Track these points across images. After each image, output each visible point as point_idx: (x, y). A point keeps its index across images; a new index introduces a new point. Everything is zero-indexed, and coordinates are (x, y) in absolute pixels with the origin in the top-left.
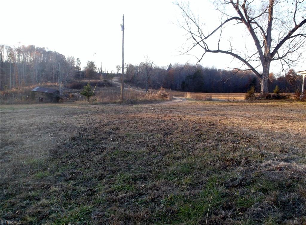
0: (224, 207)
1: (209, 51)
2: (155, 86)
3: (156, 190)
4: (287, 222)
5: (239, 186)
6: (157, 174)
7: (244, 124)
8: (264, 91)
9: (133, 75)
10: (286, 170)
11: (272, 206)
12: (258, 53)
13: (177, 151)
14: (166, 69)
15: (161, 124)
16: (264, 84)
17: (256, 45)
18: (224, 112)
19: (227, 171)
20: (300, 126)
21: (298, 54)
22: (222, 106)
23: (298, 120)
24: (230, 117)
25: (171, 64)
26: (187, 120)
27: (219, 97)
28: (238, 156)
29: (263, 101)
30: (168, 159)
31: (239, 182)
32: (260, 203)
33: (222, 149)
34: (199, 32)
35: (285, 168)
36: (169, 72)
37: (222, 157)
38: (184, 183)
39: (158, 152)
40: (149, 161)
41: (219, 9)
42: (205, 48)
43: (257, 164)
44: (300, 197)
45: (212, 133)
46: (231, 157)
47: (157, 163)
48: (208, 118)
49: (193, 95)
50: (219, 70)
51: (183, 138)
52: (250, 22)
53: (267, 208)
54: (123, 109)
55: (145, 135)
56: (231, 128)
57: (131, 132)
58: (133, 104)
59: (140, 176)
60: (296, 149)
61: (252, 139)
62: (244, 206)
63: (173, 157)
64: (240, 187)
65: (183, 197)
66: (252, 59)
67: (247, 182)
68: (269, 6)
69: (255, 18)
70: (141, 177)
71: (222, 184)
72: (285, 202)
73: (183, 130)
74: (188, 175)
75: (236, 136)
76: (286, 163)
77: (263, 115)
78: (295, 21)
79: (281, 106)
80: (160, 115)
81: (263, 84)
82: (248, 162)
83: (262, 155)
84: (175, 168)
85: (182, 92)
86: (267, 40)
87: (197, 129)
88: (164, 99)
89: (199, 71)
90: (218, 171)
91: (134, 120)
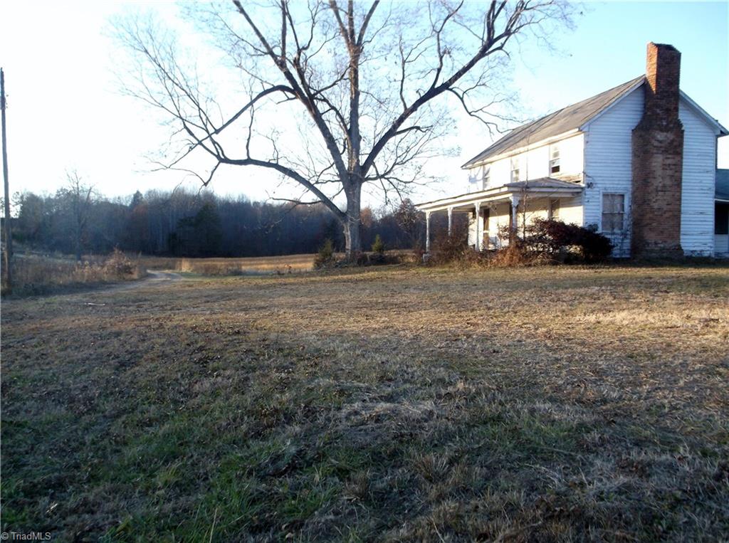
0: (253, 527)
1: (227, 161)
2: (101, 247)
3: (88, 513)
4: (386, 536)
5: (289, 471)
6: (92, 470)
7: (307, 327)
8: (353, 248)
9: (41, 220)
10: (389, 419)
11: (357, 505)
12: (334, 165)
13: (147, 406)
14: (128, 205)
15: (108, 341)
16: (351, 234)
17: (329, 147)
18: (264, 301)
19: (265, 438)
20: (420, 319)
21: (414, 167)
22: (261, 288)
23: (417, 307)
24: (278, 311)
25: (138, 192)
26: (176, 327)
27: (259, 267)
28: (289, 401)
29: (352, 269)
30: (125, 427)
31: (290, 461)
32: (332, 503)
33: (255, 388)
34: (201, 118)
35: (386, 415)
36: (134, 210)
37: (255, 407)
38: (160, 484)
39: (99, 412)
40: (74, 440)
41: (244, 66)
42: (216, 154)
43: (331, 415)
44: (413, 475)
45: (233, 354)
46: (274, 404)
47: (93, 443)
48: (226, 319)
49: (198, 263)
50: (256, 203)
51: (163, 373)
52: (312, 97)
53: (347, 511)
54: (10, 311)
55: (65, 374)
56: (278, 336)
57: (27, 370)
58: (39, 295)
59: (46, 484)
60: (409, 370)
61: (322, 357)
62: (298, 516)
63: (135, 423)
64: (291, 473)
65: (158, 518)
66: (323, 178)
67: (308, 459)
68: (350, 66)
69: (322, 90)
70: (49, 485)
71: (250, 473)
72: (384, 492)
73: (163, 352)
74: (173, 462)
75: (289, 354)
76: (388, 405)
77: (348, 302)
78: (403, 99)
79: (387, 278)
80: (107, 320)
81: (349, 233)
82: (310, 413)
83: (342, 392)
84: (141, 449)
85: (169, 259)
86: (351, 139)
87: (198, 346)
88: (124, 279)
89: (209, 208)
90: (242, 442)
91: (38, 336)
